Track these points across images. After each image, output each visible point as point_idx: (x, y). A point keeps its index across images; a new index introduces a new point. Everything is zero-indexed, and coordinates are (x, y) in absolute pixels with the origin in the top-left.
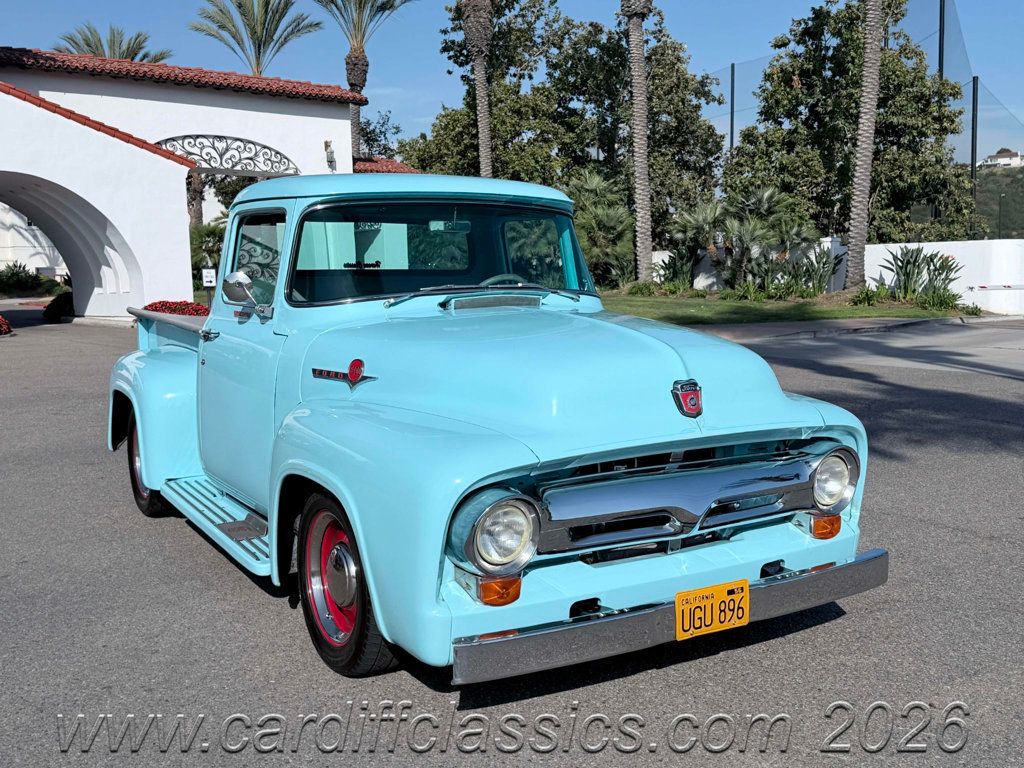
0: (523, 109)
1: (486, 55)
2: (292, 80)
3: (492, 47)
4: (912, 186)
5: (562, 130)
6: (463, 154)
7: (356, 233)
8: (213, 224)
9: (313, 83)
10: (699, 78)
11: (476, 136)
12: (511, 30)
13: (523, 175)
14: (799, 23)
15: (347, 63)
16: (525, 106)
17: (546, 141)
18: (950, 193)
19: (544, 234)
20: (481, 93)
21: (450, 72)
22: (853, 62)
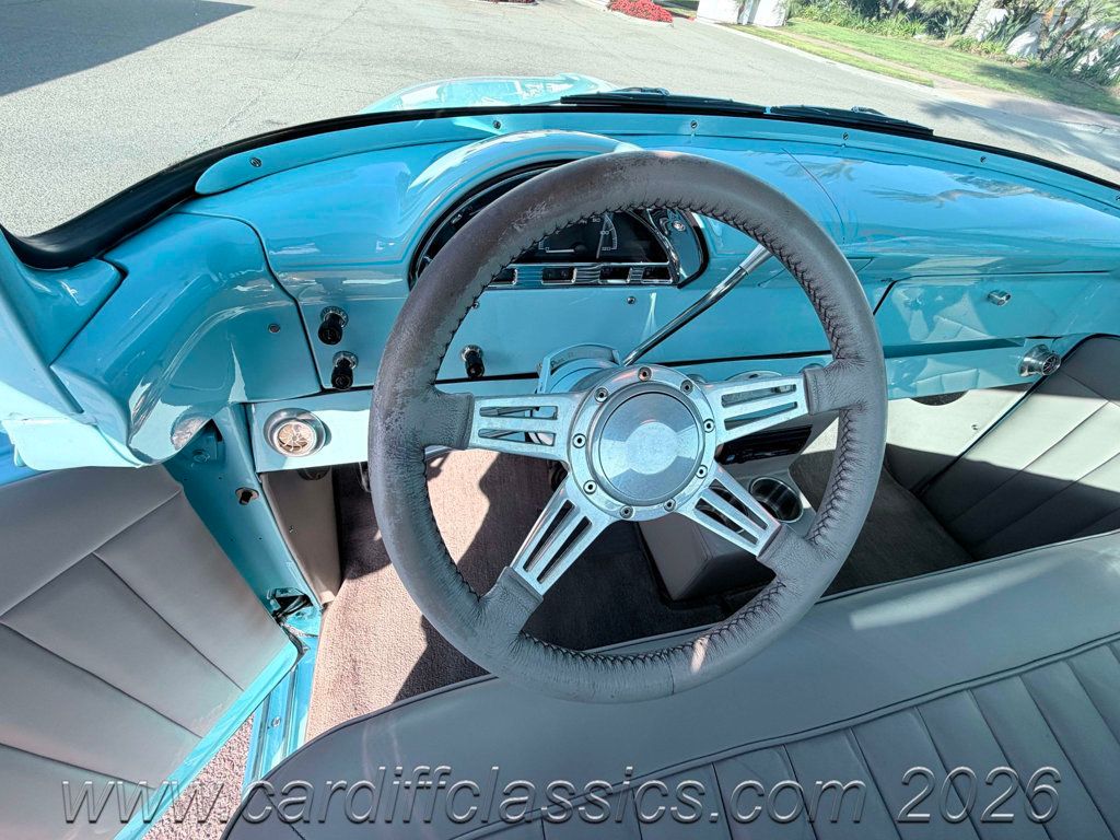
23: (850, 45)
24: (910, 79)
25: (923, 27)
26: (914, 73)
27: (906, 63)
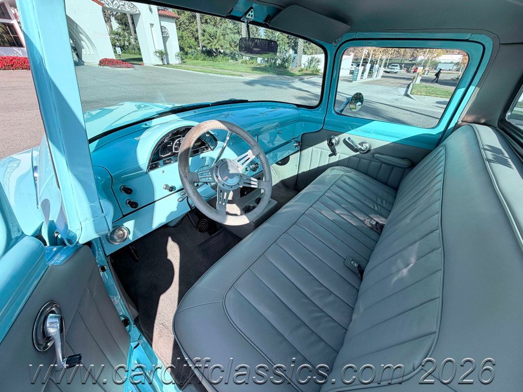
7: (163, 37)
8: (116, 30)
13: (208, 21)
19: (218, 42)
23: (210, 67)
24: (235, 75)
25: (230, 58)
26: (235, 73)
27: (231, 70)
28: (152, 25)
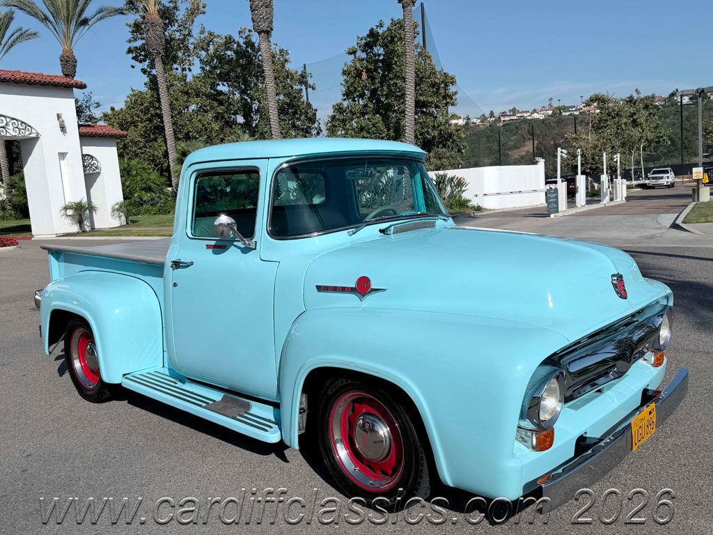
0: (189, 91)
1: (163, 56)
2: (29, 72)
3: (166, 50)
4: (434, 137)
5: (216, 104)
6: (150, 120)
7: (85, 175)
9: (44, 74)
10: (300, 73)
11: (159, 108)
12: (172, 39)
14: (362, 39)
15: (61, 61)
16: (192, 89)
17: (206, 111)
18: (454, 141)
20: (160, 80)
21: (133, 67)
22: (396, 64)
28: (62, 155)
